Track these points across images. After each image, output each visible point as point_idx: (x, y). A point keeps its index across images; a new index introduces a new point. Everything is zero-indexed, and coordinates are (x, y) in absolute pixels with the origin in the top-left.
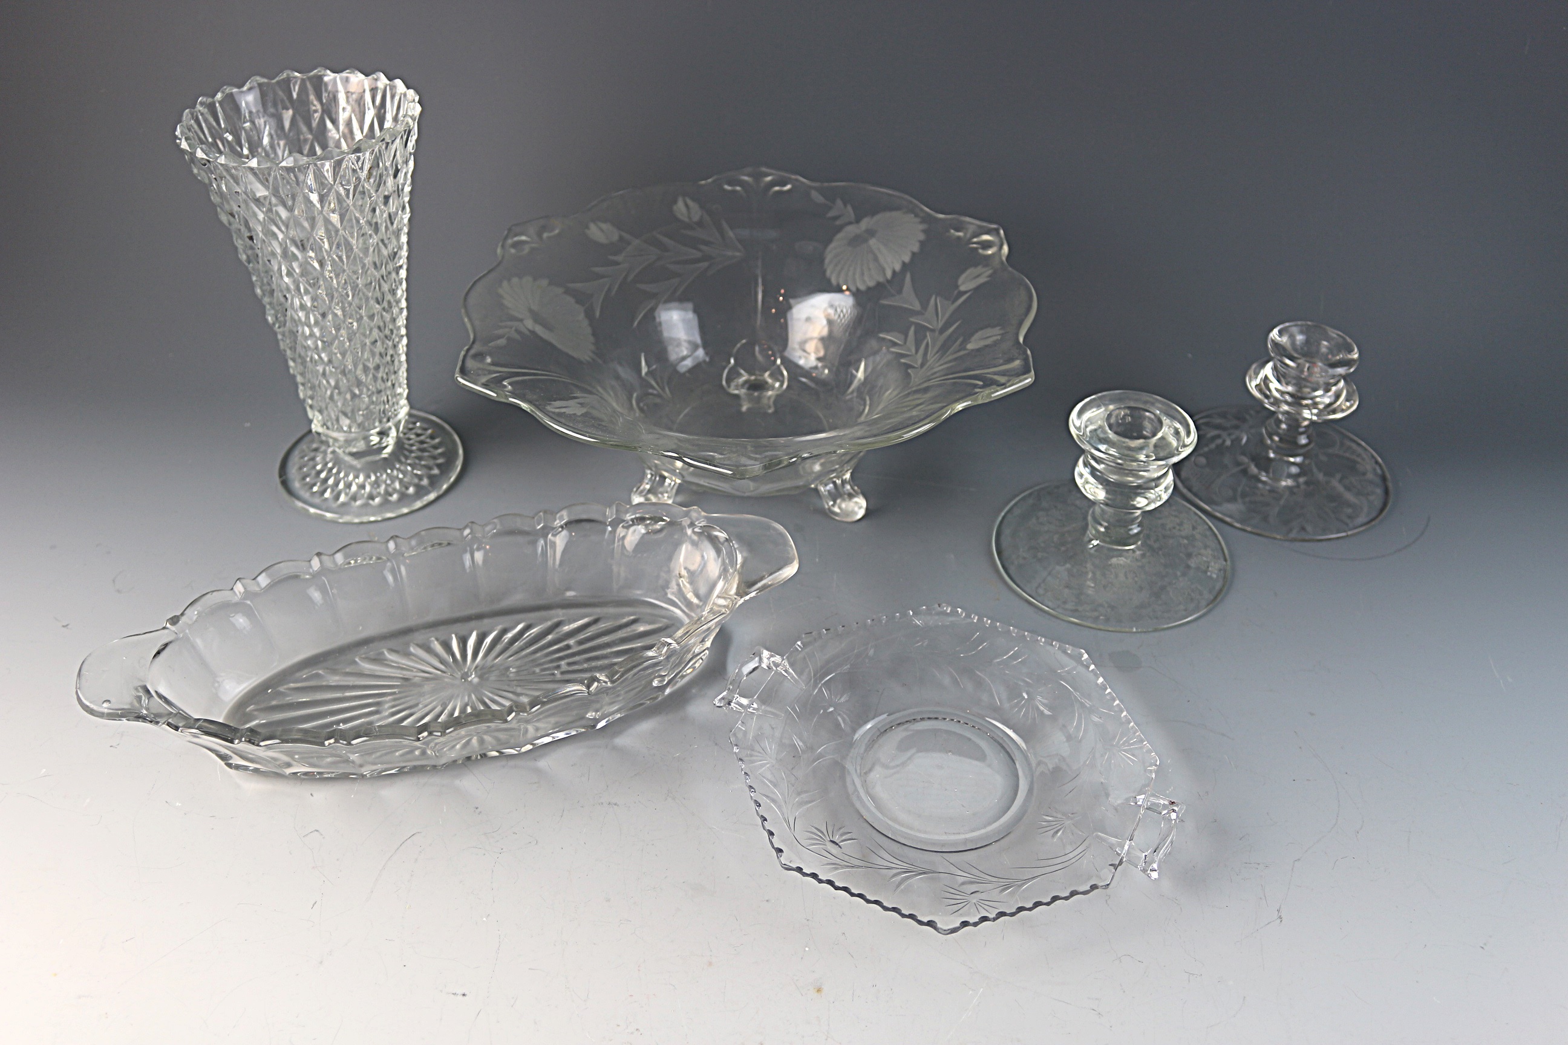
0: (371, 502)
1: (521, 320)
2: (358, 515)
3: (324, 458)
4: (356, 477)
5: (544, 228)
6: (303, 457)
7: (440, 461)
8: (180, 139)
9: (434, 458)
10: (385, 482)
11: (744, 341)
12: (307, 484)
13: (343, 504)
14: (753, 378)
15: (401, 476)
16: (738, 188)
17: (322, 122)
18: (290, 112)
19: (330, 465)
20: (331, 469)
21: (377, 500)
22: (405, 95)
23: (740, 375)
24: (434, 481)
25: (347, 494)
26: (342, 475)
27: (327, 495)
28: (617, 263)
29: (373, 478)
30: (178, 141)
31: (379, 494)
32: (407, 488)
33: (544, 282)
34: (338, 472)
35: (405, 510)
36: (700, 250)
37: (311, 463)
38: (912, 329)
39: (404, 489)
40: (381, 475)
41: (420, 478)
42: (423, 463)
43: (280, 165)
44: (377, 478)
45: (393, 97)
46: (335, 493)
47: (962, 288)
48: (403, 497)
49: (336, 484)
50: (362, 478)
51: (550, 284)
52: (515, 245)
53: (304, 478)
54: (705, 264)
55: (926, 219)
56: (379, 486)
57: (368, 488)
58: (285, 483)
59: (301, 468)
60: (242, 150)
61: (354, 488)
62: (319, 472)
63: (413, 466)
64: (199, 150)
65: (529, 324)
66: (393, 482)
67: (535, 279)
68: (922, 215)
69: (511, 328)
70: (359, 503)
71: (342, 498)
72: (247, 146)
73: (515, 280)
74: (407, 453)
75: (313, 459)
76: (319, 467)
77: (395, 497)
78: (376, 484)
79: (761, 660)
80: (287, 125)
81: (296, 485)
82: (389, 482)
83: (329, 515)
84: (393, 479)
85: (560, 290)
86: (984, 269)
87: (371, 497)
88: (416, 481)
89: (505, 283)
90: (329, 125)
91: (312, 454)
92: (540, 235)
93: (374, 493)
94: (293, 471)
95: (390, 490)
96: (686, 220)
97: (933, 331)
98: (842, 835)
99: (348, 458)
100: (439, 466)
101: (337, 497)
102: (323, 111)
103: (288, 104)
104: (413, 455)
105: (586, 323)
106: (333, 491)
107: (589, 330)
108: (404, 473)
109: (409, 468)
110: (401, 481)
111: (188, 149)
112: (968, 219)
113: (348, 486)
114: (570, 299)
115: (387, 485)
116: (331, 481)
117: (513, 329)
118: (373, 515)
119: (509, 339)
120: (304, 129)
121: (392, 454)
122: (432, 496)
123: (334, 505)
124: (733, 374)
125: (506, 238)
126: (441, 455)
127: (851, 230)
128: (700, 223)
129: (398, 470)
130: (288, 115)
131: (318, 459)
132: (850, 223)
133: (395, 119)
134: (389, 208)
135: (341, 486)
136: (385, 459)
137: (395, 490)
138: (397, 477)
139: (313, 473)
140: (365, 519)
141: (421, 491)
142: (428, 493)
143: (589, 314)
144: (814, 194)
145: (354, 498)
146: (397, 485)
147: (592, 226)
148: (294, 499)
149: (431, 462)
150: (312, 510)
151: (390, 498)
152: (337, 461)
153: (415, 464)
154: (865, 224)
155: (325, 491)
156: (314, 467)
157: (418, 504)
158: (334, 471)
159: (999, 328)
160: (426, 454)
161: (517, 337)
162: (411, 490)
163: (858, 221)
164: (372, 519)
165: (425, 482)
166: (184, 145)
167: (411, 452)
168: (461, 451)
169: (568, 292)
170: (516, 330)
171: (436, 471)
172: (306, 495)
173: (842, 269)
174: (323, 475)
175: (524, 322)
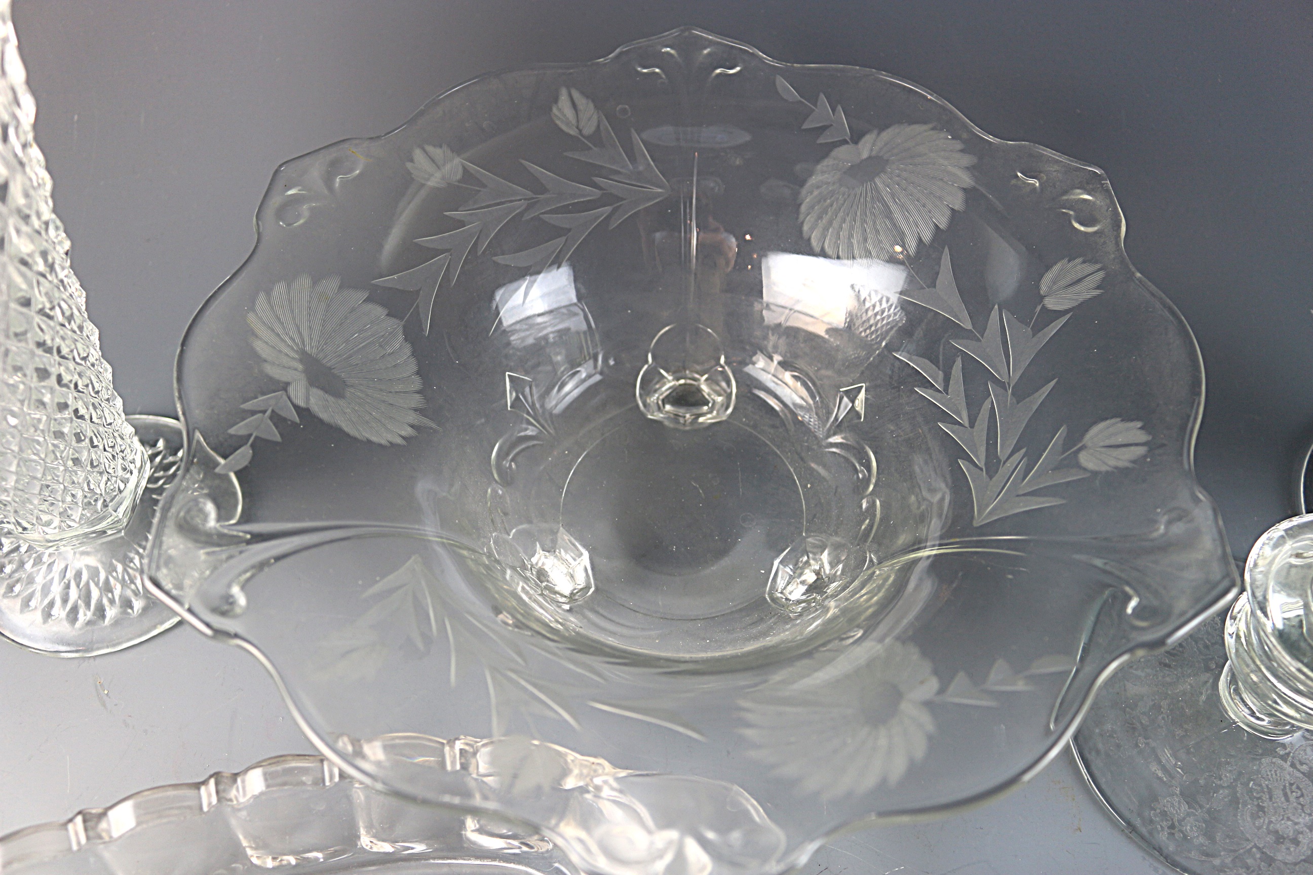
1: (285, 387)
5: (334, 167)
16: (657, 70)
23: (662, 380)
28: (462, 224)
33: (331, 285)
36: (595, 186)
38: (959, 363)
47: (1051, 303)
51: (342, 285)
52: (284, 208)
54: (608, 209)
55: (972, 145)
65: (299, 393)
67: (315, 282)
68: (965, 136)
69: (264, 412)
73: (279, 288)
85: (359, 296)
86: (1089, 268)
89: (260, 299)
92: (328, 180)
93: (106, 599)
96: (573, 132)
97: (1002, 385)
105: (406, 353)
107: (411, 366)
112: (1048, 152)
114: (379, 311)
117: (269, 413)
119: (257, 443)
127: (844, 154)
128: (596, 138)
132: (845, 142)
143: (412, 334)
144: (782, 83)
147: (418, 154)
154: (867, 147)
159: (1139, 424)
163: (856, 137)
169: (375, 297)
170: (273, 417)
173: (830, 223)
175: (291, 390)
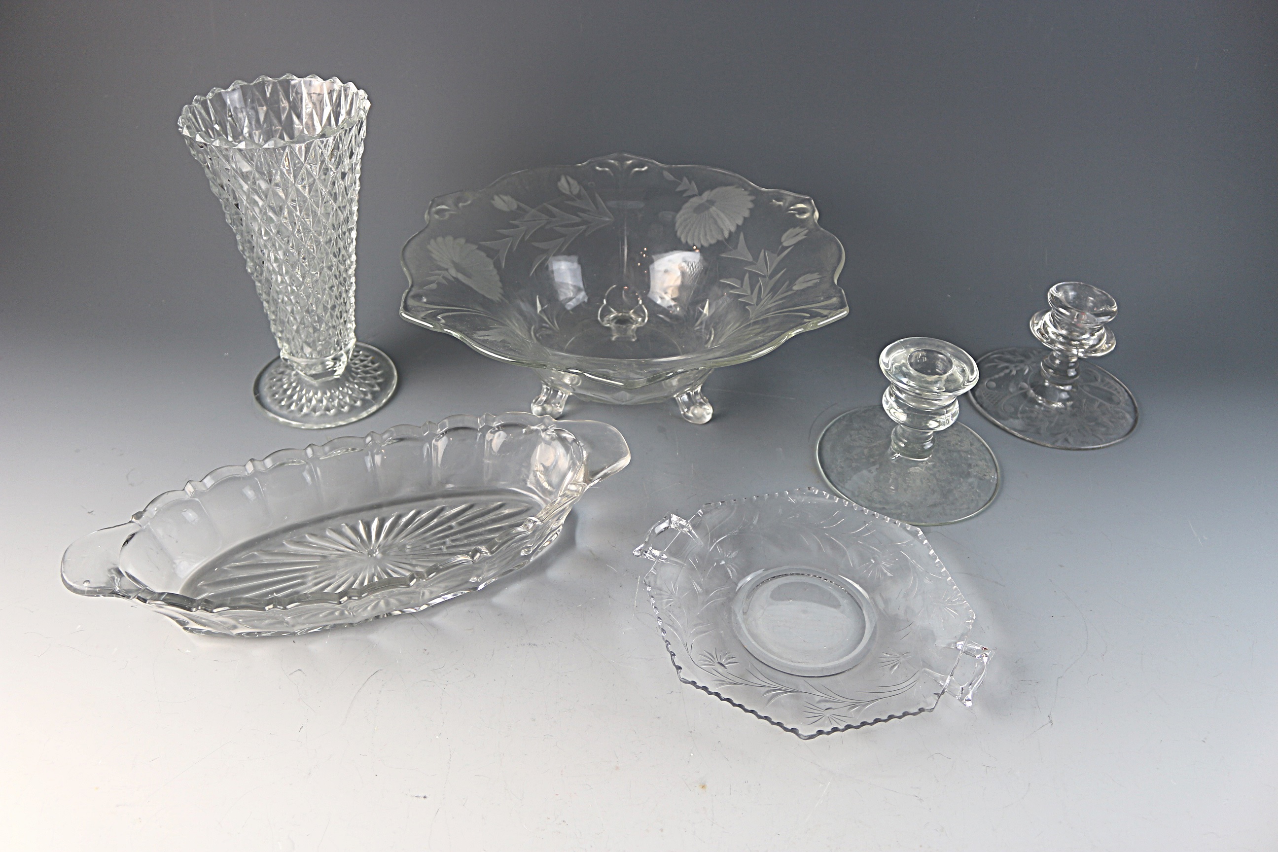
0: (328, 413)
1: (447, 270)
2: (317, 423)
3: (289, 379)
4: (316, 393)
5: (459, 200)
6: (272, 379)
7: (380, 380)
8: (181, 128)
9: (375, 378)
10: (338, 397)
11: (614, 286)
12: (276, 399)
13: (306, 415)
14: (620, 314)
15: (350, 392)
16: (607, 169)
17: (289, 117)
18: (265, 108)
19: (294, 385)
20: (295, 388)
21: (332, 411)
22: (357, 94)
23: (611, 312)
24: (376, 396)
25: (308, 407)
26: (304, 392)
27: (293, 407)
28: (517, 226)
29: (329, 394)
30: (180, 129)
31: (334, 406)
32: (355, 402)
33: (462, 241)
34: (301, 390)
35: (354, 419)
36: (578, 216)
37: (279, 383)
38: (747, 275)
39: (353, 402)
40: (335, 392)
41: (365, 393)
42: (367, 382)
43: (264, 147)
44: (331, 394)
45: (346, 97)
46: (299, 406)
47: (785, 244)
48: (353, 408)
49: (300, 399)
50: (319, 394)
51: (467, 242)
52: (439, 212)
53: (274, 395)
54: (584, 227)
55: (754, 192)
56: (333, 400)
57: (325, 402)
58: (259, 399)
59: (271, 387)
60: (227, 137)
61: (314, 402)
62: (286, 390)
63: (359, 385)
64: (198, 135)
65: (453, 272)
66: (344, 397)
67: (455, 238)
68: (750, 189)
69: (440, 275)
70: (318, 413)
71: (305, 410)
72: (231, 135)
73: (440, 239)
74: (353, 374)
75: (280, 380)
76: (285, 386)
77: (346, 408)
78: (332, 398)
79: (670, 522)
80: (262, 118)
81: (268, 400)
82: (341, 397)
83: (294, 423)
84: (344, 395)
85: (474, 247)
86: (802, 230)
87: (328, 409)
88: (362, 396)
89: (432, 241)
90: (295, 118)
91: (280, 376)
92: (456, 205)
93: (330, 405)
94: (265, 390)
95: (342, 403)
96: (568, 193)
97: (764, 277)
98: (727, 659)
99: (307, 379)
100: (379, 384)
101: (301, 410)
102: (290, 107)
103: (263, 103)
104: (359, 376)
105: (495, 272)
106: (297, 405)
107: (497, 278)
108: (353, 390)
109: (356, 386)
110: (350, 396)
111: (189, 135)
112: (786, 192)
113: (310, 400)
114: (483, 254)
115: (340, 400)
116: (295, 397)
117: (442, 276)
118: (329, 423)
119: (438, 284)
120: (275, 121)
121: (343, 375)
122: (374, 408)
123: (299, 416)
124: (606, 312)
125: (431, 207)
126: (380, 375)
127: (695, 201)
128: (579, 196)
129: (348, 387)
130: (262, 111)
131: (285, 380)
132: (694, 196)
133: (349, 113)
134: (345, 183)
135: (304, 400)
136: (337, 379)
137: (346, 403)
138: (347, 393)
139: (281, 391)
140: (322, 426)
141: (366, 404)
142: (372, 405)
143: (497, 266)
144: (666, 174)
145: (314, 410)
146: (347, 399)
147: (496, 197)
148: (267, 411)
149: (373, 382)
150: (281, 419)
151: (342, 410)
152: (300, 381)
153: (361, 383)
154: (706, 195)
155: (291, 405)
156: (282, 386)
157: (364, 414)
158: (298, 389)
159: (817, 273)
160: (369, 375)
161: (445, 282)
162: (359, 403)
163: (700, 194)
164: (328, 426)
165: (369, 397)
166: (186, 132)
167: (357, 374)
168: (395, 373)
169: (480, 248)
170: (444, 278)
171: (377, 389)
172: (276, 408)
173: (690, 230)
174: (289, 392)
175: (449, 271)
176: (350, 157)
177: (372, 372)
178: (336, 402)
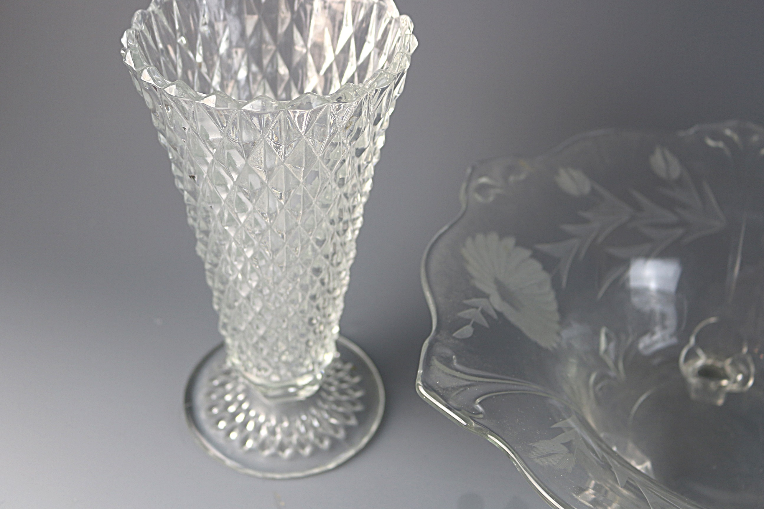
0: (280, 453)
1: (488, 296)
3: (235, 387)
4: (268, 419)
5: (509, 170)
6: (212, 379)
7: (359, 408)
8: (125, 50)
9: (353, 403)
10: (298, 430)
12: (214, 416)
13: (249, 452)
14: (711, 362)
15: (316, 423)
16: (722, 145)
17: (289, 33)
18: (256, 17)
20: (241, 403)
21: (288, 452)
22: (397, 21)
23: (697, 357)
24: (351, 435)
25: (255, 439)
26: (252, 413)
27: (234, 435)
28: (586, 221)
29: (286, 424)
30: (122, 52)
31: (290, 443)
32: (321, 441)
33: (510, 242)
34: (249, 410)
35: (315, 470)
37: (221, 389)
39: (317, 441)
40: (295, 421)
41: (335, 428)
42: (341, 409)
44: (290, 423)
45: (379, 17)
46: (244, 435)
48: (316, 451)
49: (246, 423)
50: (273, 422)
51: (517, 244)
52: (482, 189)
53: (210, 409)
56: (291, 435)
57: (279, 437)
58: (190, 411)
59: (209, 394)
61: (264, 432)
62: (229, 404)
63: (331, 413)
64: (145, 72)
65: (496, 302)
66: (307, 431)
69: (477, 308)
70: (267, 453)
71: (250, 444)
72: (201, 52)
73: (480, 237)
75: (223, 385)
76: (228, 398)
77: (308, 450)
78: (288, 433)
80: (249, 30)
81: (202, 415)
82: (303, 430)
83: (232, 463)
84: (309, 426)
85: (527, 253)
87: (282, 447)
88: (331, 432)
89: (469, 241)
90: (297, 35)
91: (223, 378)
92: (505, 178)
93: (286, 441)
94: (200, 396)
95: (303, 441)
96: (664, 176)
100: (357, 415)
101: (244, 441)
102: (293, 20)
103: (255, 10)
104: (331, 398)
105: (552, 296)
106: (240, 432)
107: (554, 306)
108: (320, 421)
109: (326, 415)
110: (316, 430)
111: (133, 66)
113: (258, 428)
114: (537, 266)
115: (300, 435)
116: (240, 419)
117: (480, 309)
118: (280, 471)
119: (475, 325)
120: (268, 37)
122: (347, 453)
123: (240, 452)
124: (692, 355)
125: (469, 180)
126: (361, 399)
128: (679, 182)
129: (315, 416)
130: (251, 21)
131: (229, 387)
135: (250, 427)
137: (308, 440)
138: (312, 425)
139: (222, 402)
140: (270, 474)
141: (336, 447)
142: (344, 449)
143: (556, 284)
145: (263, 446)
146: (311, 436)
147: (562, 172)
148: (198, 434)
149: (349, 409)
150: (215, 453)
151: (301, 451)
153: (333, 410)
155: (232, 430)
156: (222, 397)
157: (332, 463)
158: (245, 406)
160: (344, 398)
161: (485, 324)
162: (326, 443)
164: (277, 476)
165: (341, 435)
166: (129, 61)
168: (382, 397)
169: (536, 255)
170: (483, 312)
171: (353, 422)
172: (211, 431)
174: (232, 409)
175: (491, 299)
176: (375, 124)
177: (350, 392)
178: (295, 438)
